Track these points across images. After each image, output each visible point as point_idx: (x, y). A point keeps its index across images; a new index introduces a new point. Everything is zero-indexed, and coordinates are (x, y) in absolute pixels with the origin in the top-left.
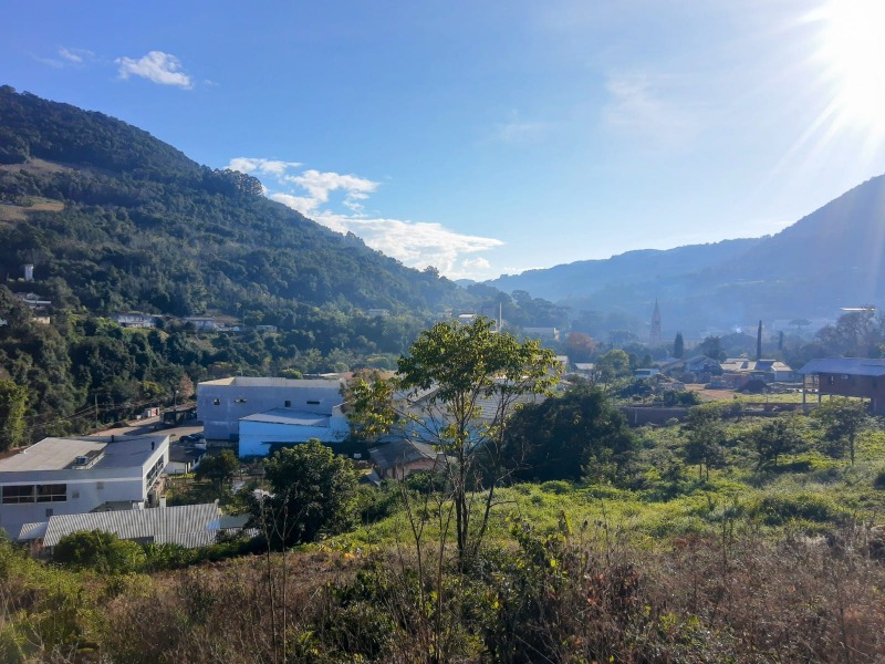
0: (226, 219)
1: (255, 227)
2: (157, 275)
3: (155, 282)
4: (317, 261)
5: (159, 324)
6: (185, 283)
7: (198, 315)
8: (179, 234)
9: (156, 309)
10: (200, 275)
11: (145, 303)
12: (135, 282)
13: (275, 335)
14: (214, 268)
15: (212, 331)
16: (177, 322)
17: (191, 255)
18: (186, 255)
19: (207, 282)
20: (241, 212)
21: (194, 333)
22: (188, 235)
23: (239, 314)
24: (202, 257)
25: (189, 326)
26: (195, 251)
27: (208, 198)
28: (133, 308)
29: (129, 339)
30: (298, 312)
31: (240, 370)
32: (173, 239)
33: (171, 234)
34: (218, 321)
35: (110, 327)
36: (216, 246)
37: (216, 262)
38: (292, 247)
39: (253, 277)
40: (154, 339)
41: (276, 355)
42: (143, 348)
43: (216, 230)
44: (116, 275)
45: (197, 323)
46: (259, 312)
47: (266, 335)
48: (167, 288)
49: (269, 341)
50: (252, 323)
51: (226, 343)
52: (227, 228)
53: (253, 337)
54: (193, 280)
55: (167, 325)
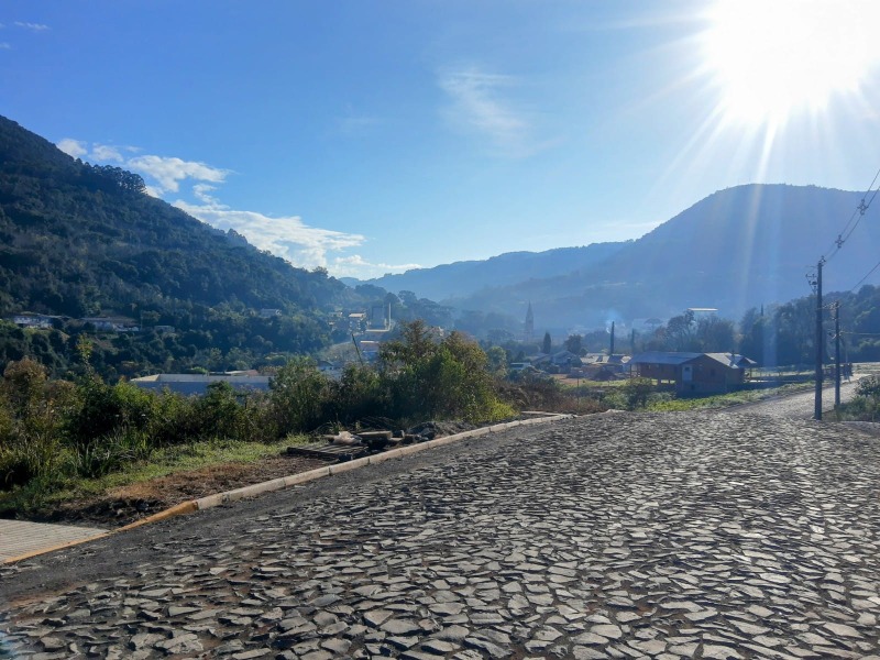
0: (110, 217)
1: (140, 225)
2: (47, 276)
3: (47, 282)
4: (207, 261)
5: (56, 324)
6: (77, 283)
7: (92, 316)
8: (62, 232)
9: (50, 311)
10: (92, 276)
11: (39, 305)
12: (26, 283)
13: (174, 335)
14: (106, 268)
15: (111, 332)
16: (75, 322)
17: (81, 255)
18: (74, 255)
19: (99, 282)
20: (125, 210)
21: (94, 334)
22: (72, 234)
23: (136, 315)
24: (90, 257)
25: (89, 328)
26: (84, 249)
27: (89, 195)
28: (25, 309)
29: (30, 340)
30: (193, 312)
31: (146, 369)
32: (56, 238)
33: (54, 232)
34: (114, 322)
35: (10, 328)
36: (104, 246)
37: (105, 262)
38: (182, 247)
39: (145, 278)
40: (55, 338)
41: (177, 354)
42: (45, 349)
43: (100, 228)
44: (5, 275)
45: (95, 323)
46: (154, 312)
47: (165, 335)
48: (60, 288)
49: (168, 341)
50: (149, 323)
51: (126, 343)
52: (112, 227)
53: (153, 337)
54: (85, 280)
55: (65, 325)
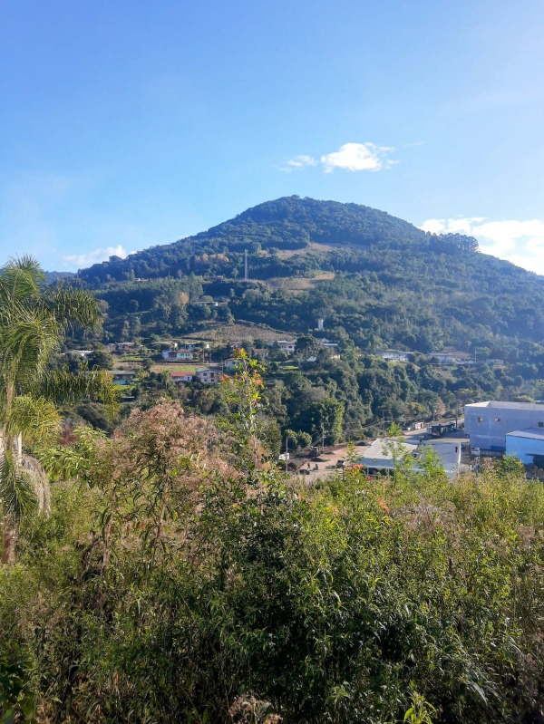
0: (450, 273)
1: (475, 277)
2: (405, 322)
3: (404, 327)
4: (532, 302)
5: (411, 358)
6: (426, 327)
7: (437, 351)
8: (416, 288)
9: (407, 348)
10: (437, 320)
11: (399, 344)
12: (391, 327)
13: (502, 367)
14: (449, 313)
15: (451, 365)
16: (425, 357)
17: (429, 304)
18: (425, 305)
19: (443, 324)
20: (462, 266)
21: (438, 366)
22: (423, 289)
23: (471, 350)
24: (436, 305)
25: (434, 360)
26: (431, 301)
27: (435, 258)
28: (389, 347)
29: (393, 370)
30: (520, 347)
31: (479, 396)
32: (412, 293)
33: (411, 289)
34: (454, 356)
35: (379, 361)
36: (447, 296)
37: (447, 309)
38: (508, 292)
39: (478, 320)
40: (410, 370)
41: (506, 383)
42: (403, 377)
43: (444, 283)
44: (377, 323)
45: (439, 358)
46: (486, 348)
47: (495, 367)
48: (414, 331)
49: (498, 372)
50: (482, 357)
51: (463, 374)
52: (453, 281)
53: (484, 369)
54: (432, 323)
55: (417, 360)
